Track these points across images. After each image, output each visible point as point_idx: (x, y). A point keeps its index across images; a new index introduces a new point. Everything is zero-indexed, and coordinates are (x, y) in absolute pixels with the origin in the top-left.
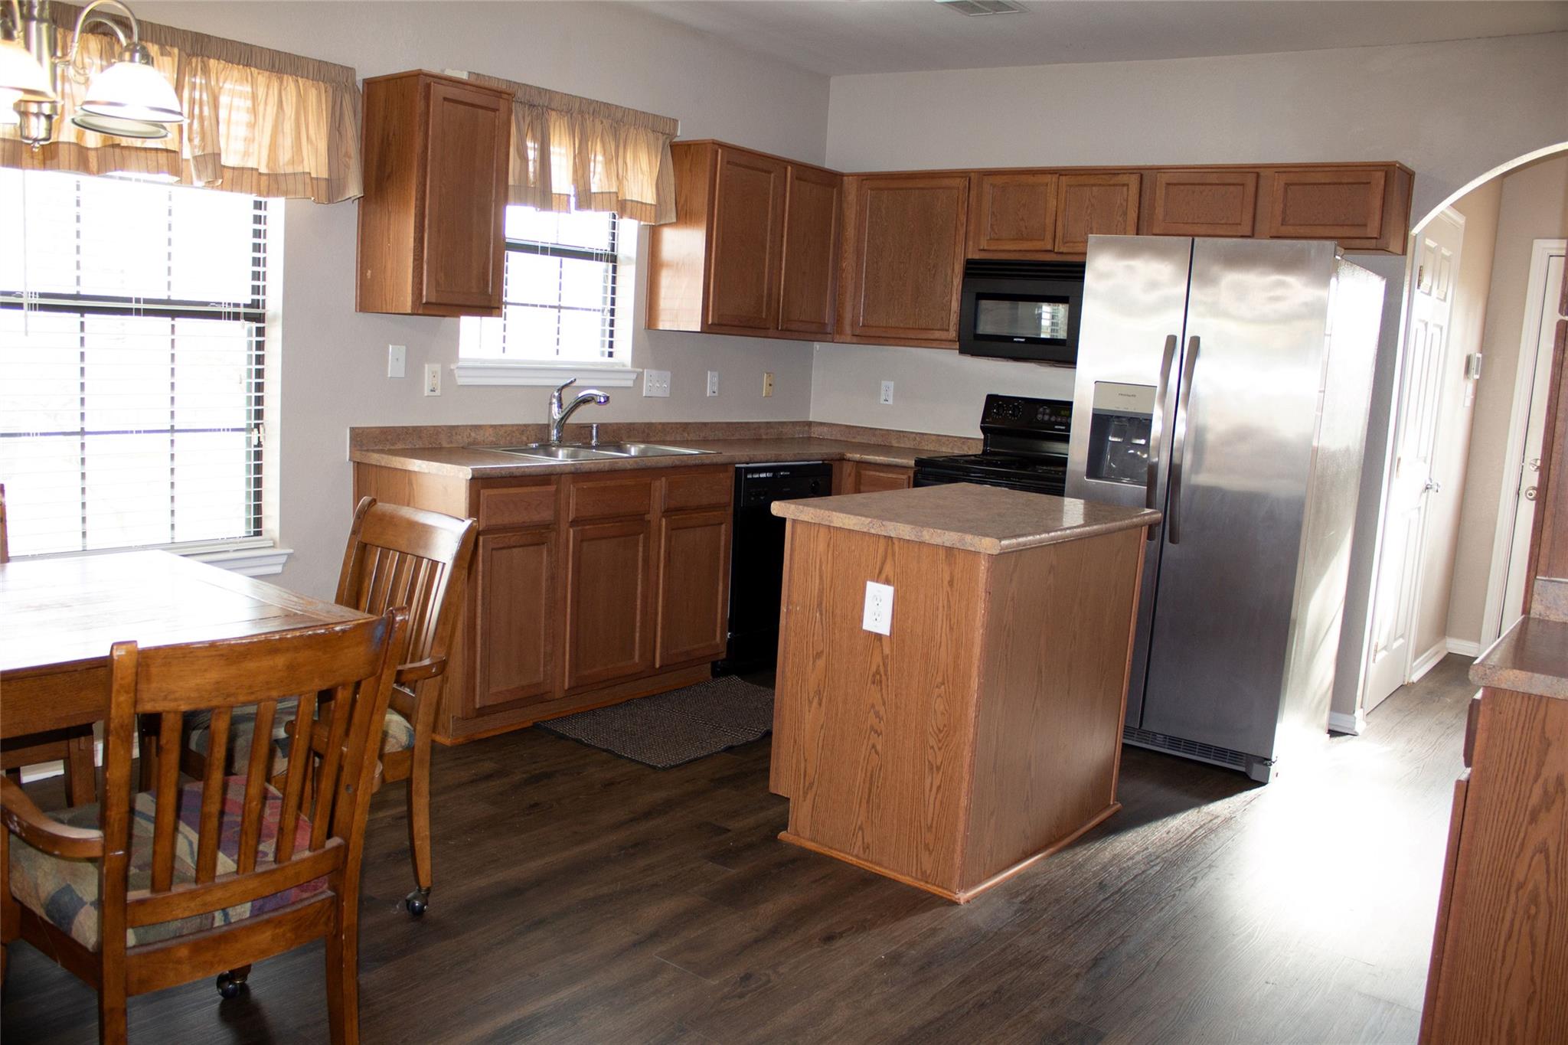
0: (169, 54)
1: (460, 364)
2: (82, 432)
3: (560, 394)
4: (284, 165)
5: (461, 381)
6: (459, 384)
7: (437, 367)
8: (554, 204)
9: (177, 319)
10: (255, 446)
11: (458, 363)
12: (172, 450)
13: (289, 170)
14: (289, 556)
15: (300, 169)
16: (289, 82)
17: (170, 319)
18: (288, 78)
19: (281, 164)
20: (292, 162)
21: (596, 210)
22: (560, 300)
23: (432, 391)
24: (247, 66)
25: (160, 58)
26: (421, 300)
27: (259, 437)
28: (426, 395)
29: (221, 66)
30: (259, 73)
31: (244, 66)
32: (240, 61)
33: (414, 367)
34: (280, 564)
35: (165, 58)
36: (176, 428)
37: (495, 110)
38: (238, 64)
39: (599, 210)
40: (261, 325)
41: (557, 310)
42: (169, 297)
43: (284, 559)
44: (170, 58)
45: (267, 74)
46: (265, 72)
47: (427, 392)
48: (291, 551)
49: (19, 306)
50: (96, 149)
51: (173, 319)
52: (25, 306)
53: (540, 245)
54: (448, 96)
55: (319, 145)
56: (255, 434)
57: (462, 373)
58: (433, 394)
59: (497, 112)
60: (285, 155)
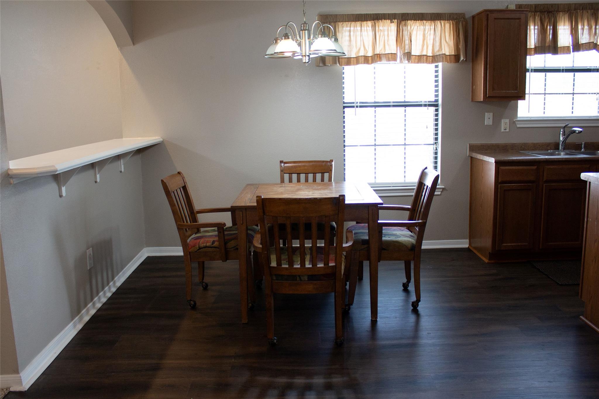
0: (394, 22)
1: (518, 119)
2: (375, 145)
3: (564, 130)
4: (436, 52)
5: (518, 126)
6: (518, 127)
7: (507, 121)
8: (559, 51)
9: (406, 108)
10: (435, 150)
11: (517, 119)
12: (405, 151)
13: (438, 54)
14: (443, 189)
15: (441, 53)
16: (438, 23)
17: (404, 108)
18: (437, 22)
19: (435, 52)
20: (439, 51)
21: (583, 51)
22: (573, 91)
23: (504, 130)
24: (422, 20)
25: (391, 24)
26: (487, 96)
27: (436, 147)
28: (502, 131)
29: (412, 22)
30: (426, 22)
31: (420, 20)
32: (419, 19)
33: (497, 121)
34: (440, 191)
35: (392, 24)
36: (406, 144)
37: (519, 19)
38: (418, 20)
39: (585, 51)
40: (437, 108)
41: (572, 95)
42: (405, 100)
43: (441, 190)
44: (393, 24)
45: (429, 22)
46: (429, 21)
47: (502, 130)
48: (443, 187)
49: (353, 107)
50: (371, 56)
51: (405, 108)
52: (355, 107)
53: (561, 68)
54: (496, 17)
55: (450, 43)
56: (435, 146)
57: (519, 123)
58: (505, 131)
59: (520, 20)
60: (437, 48)
